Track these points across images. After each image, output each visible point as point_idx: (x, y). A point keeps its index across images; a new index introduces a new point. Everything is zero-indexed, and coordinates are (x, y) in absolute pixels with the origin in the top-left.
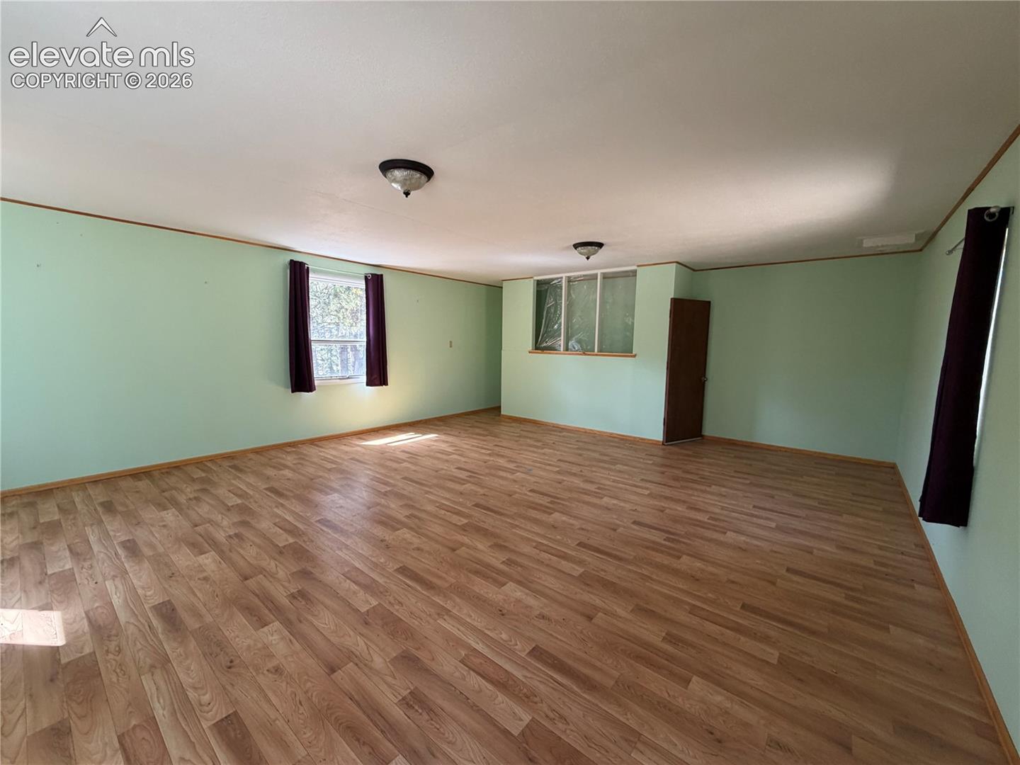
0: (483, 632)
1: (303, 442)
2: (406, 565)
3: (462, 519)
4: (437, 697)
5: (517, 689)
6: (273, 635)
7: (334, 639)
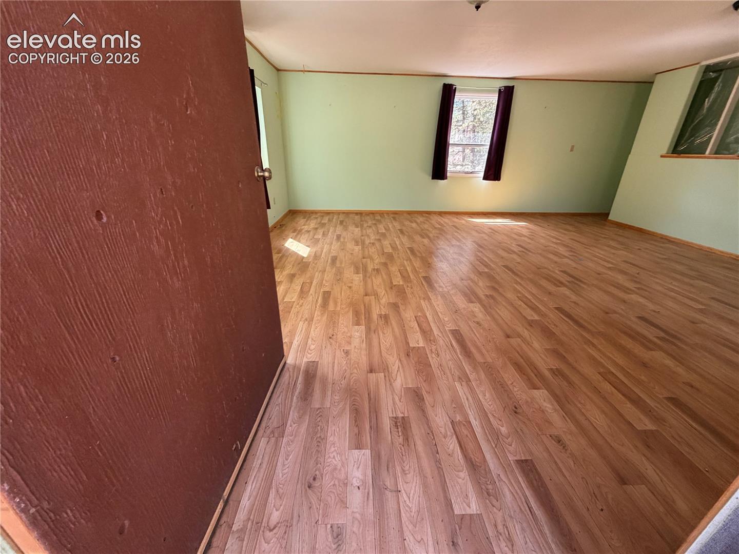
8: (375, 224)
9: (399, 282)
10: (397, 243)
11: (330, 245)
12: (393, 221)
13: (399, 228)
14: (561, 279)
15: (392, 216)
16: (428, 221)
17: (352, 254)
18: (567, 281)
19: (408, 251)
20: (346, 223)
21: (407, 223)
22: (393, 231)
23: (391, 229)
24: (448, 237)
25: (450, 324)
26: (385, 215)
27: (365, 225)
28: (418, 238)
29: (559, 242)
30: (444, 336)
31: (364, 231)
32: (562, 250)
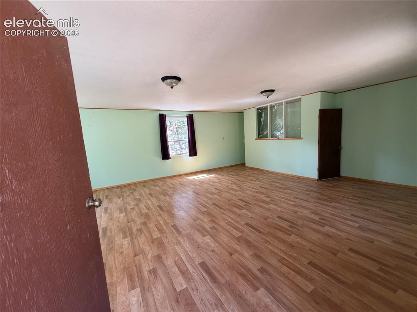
0: (187, 252)
1: (168, 177)
2: (176, 224)
3: (205, 209)
4: (160, 272)
5: (188, 275)
6: (126, 242)
7: (141, 246)
8: (132, 193)
9: (157, 235)
10: (150, 204)
11: (100, 218)
12: (144, 188)
13: (149, 192)
14: (241, 205)
15: (142, 184)
16: (165, 184)
17: (119, 221)
18: (244, 205)
19: (158, 208)
20: (111, 196)
21: (153, 188)
22: (145, 196)
23: (144, 194)
24: (179, 192)
25: (198, 259)
26: (138, 184)
27: (125, 195)
28: (162, 197)
29: (232, 182)
30: (197, 271)
31: (125, 200)
32: (234, 187)
